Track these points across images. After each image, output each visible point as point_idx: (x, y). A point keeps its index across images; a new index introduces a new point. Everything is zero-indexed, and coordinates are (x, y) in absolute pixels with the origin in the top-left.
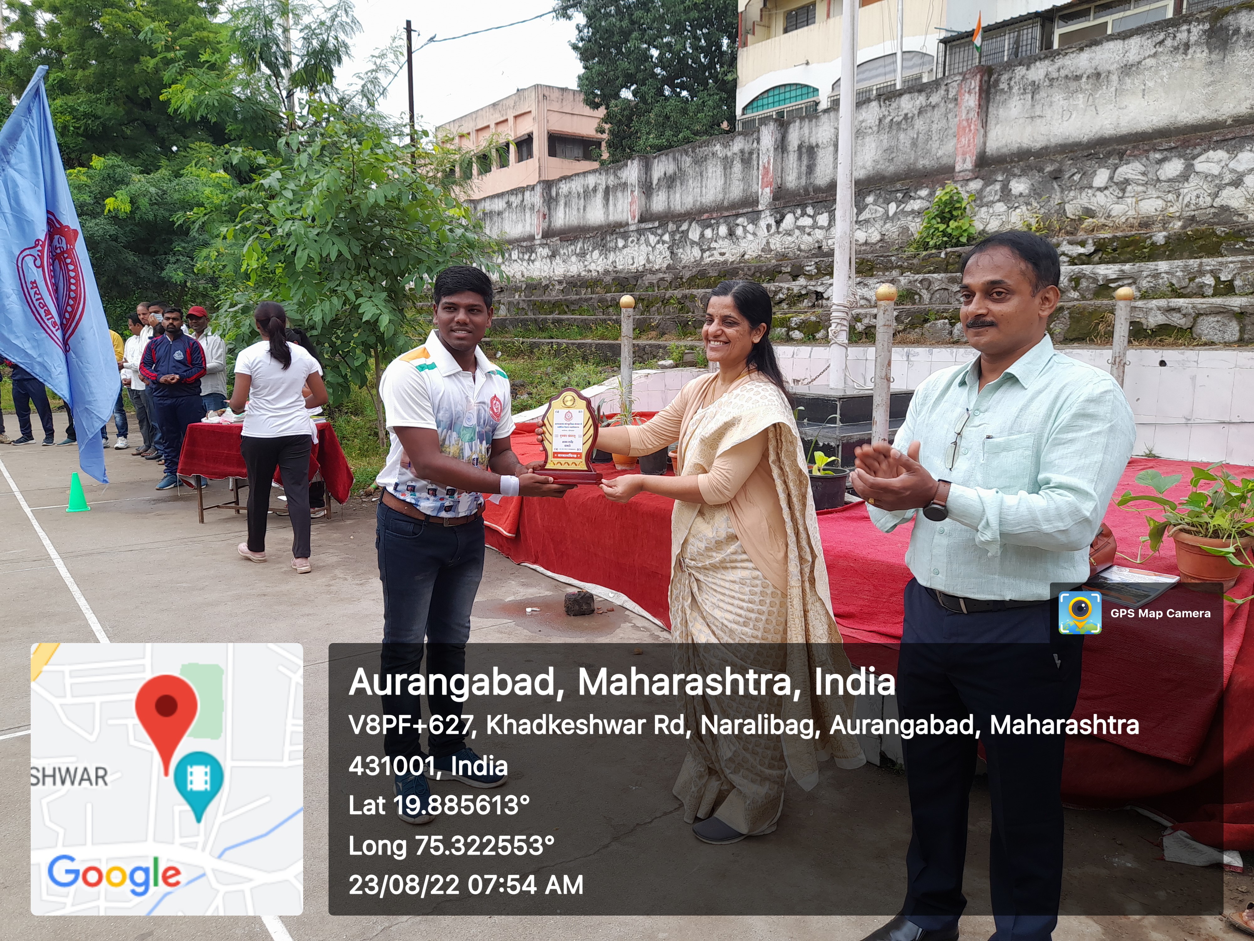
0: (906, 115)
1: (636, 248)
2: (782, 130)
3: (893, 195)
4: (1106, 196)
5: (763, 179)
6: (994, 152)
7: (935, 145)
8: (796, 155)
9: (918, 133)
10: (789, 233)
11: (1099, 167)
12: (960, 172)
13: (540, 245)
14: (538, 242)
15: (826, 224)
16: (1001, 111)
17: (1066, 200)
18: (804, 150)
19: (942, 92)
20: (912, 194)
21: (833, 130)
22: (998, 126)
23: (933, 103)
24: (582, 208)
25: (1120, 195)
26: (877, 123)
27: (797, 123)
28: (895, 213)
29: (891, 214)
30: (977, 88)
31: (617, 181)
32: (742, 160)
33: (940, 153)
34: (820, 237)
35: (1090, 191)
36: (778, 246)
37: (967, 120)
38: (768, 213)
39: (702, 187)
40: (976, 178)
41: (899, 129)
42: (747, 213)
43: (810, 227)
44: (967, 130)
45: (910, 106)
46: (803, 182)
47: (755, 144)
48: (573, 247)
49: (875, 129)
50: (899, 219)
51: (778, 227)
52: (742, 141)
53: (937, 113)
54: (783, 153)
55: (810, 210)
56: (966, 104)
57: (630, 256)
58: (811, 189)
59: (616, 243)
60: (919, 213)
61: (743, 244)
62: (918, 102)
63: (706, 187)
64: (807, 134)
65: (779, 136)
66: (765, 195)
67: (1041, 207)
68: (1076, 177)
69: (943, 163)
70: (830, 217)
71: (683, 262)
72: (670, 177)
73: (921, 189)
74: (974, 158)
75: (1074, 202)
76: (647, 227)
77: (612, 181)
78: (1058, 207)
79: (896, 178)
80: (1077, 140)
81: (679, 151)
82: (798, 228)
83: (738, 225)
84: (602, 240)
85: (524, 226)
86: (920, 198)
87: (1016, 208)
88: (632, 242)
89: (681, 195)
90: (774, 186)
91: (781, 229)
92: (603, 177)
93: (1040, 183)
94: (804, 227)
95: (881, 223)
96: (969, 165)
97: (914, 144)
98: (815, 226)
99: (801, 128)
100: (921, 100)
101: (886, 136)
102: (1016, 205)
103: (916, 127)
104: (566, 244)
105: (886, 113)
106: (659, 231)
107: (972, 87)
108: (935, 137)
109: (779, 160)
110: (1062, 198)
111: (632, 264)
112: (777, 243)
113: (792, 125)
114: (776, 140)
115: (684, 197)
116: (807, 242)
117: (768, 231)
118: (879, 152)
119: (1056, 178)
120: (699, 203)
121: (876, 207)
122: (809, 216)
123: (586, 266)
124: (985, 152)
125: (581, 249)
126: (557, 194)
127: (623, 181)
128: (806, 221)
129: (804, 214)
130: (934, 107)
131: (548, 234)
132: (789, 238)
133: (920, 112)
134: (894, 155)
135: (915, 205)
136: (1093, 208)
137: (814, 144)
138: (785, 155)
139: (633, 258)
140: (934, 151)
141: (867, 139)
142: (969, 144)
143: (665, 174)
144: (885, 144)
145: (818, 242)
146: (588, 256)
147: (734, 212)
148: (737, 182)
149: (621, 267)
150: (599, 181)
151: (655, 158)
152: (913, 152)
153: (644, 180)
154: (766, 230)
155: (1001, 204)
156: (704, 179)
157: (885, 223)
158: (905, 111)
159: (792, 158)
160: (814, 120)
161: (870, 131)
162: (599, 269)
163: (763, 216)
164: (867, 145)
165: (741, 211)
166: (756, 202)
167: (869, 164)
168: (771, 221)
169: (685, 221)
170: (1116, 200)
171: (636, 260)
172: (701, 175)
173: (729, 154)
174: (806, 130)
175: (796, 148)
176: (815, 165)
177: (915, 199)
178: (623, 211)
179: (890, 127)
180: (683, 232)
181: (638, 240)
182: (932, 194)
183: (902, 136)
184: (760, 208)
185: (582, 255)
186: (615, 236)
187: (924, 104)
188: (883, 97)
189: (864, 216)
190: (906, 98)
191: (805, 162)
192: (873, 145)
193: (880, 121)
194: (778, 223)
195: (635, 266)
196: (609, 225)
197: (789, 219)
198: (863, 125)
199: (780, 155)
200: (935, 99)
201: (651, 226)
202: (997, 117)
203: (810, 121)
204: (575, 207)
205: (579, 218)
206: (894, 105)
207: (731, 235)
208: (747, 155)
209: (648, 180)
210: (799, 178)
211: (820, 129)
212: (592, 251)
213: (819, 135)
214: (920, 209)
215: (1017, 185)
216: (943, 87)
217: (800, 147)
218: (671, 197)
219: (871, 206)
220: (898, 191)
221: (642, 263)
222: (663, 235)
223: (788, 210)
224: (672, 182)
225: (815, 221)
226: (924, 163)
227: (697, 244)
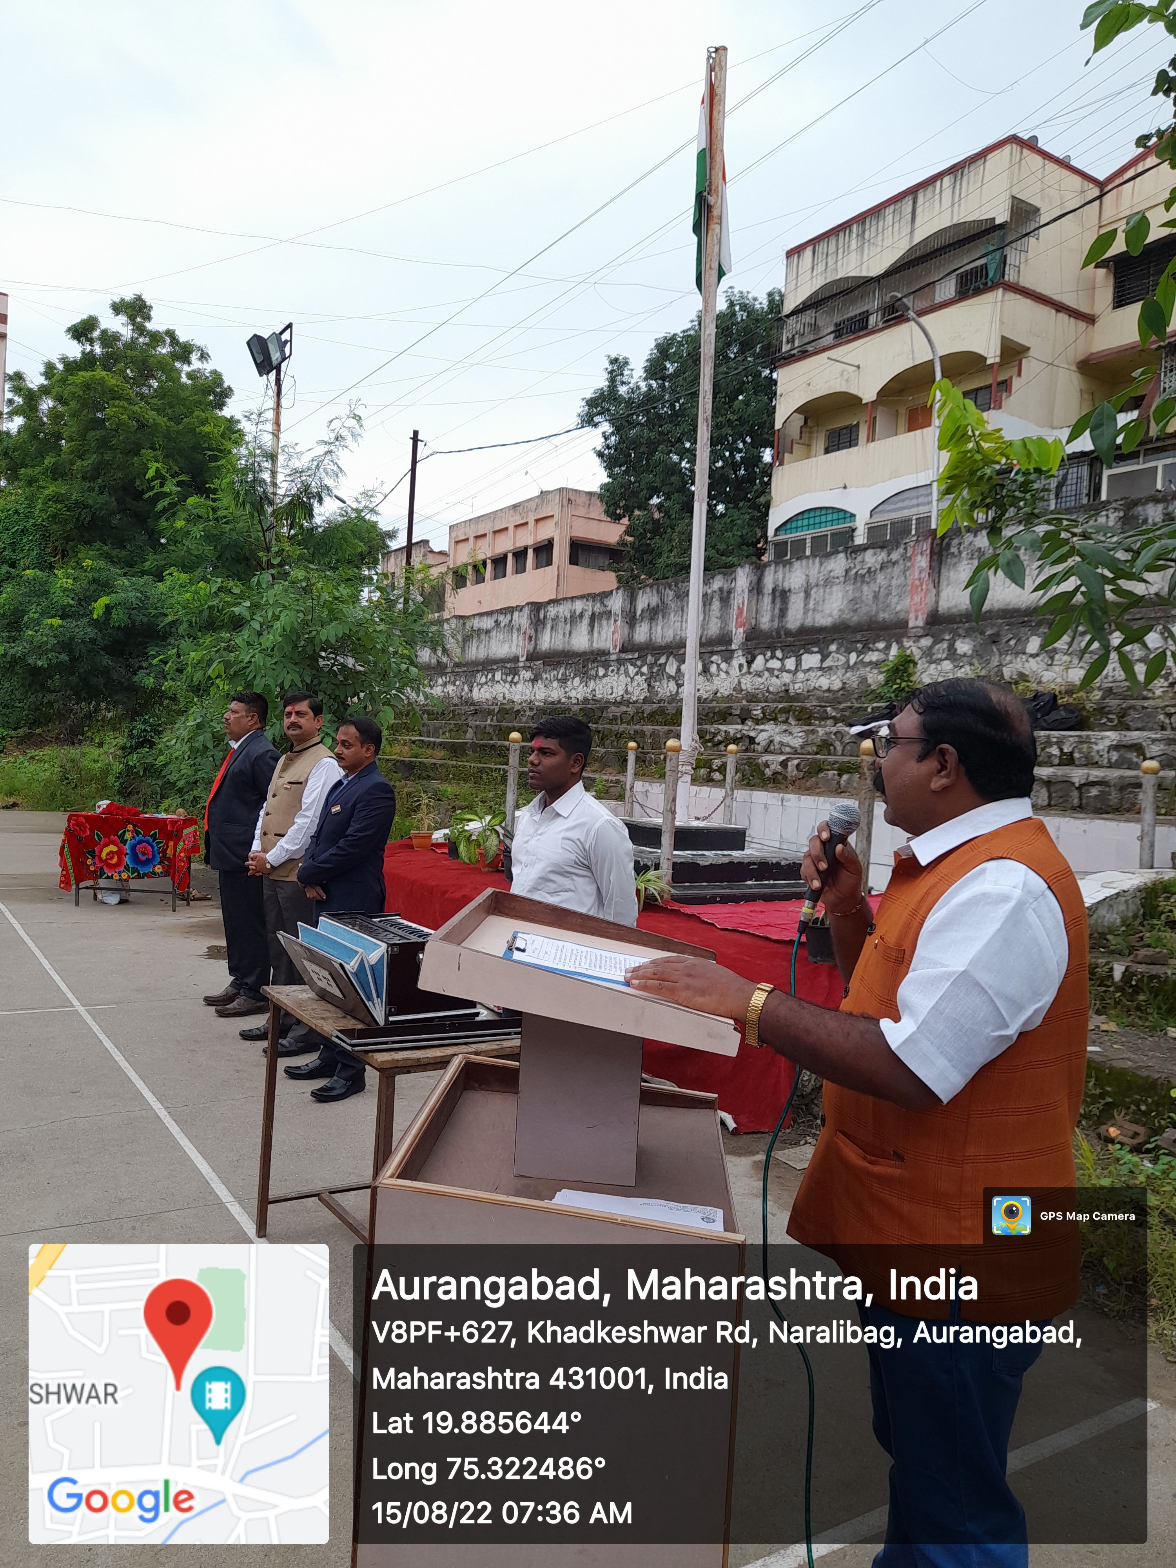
0: (870, 568)
1: (616, 678)
2: (759, 573)
3: (854, 645)
4: (1037, 662)
5: (737, 619)
6: (946, 611)
7: (895, 600)
8: (770, 597)
9: (880, 587)
10: (759, 674)
11: (1032, 635)
12: (913, 628)
13: (524, 668)
14: (521, 664)
15: (793, 668)
16: (952, 573)
17: (1004, 663)
18: (778, 594)
19: (901, 550)
20: (871, 646)
21: (804, 577)
22: (949, 587)
23: (893, 560)
24: (568, 633)
25: (1049, 663)
26: (844, 574)
27: (773, 567)
28: (856, 663)
29: (852, 663)
30: (928, 551)
31: (603, 609)
32: (721, 599)
33: (898, 608)
34: (788, 681)
35: (1024, 657)
36: (748, 686)
37: (920, 579)
38: (740, 653)
39: (682, 621)
40: (927, 635)
41: (863, 582)
42: (722, 651)
43: (779, 670)
44: (920, 589)
45: (873, 561)
46: (776, 624)
47: (733, 585)
48: (555, 672)
49: (842, 579)
50: (858, 669)
51: (749, 667)
52: (722, 580)
53: (897, 570)
54: (758, 594)
55: (779, 654)
56: (918, 565)
57: (610, 685)
58: (782, 633)
59: (597, 671)
60: (876, 665)
61: (717, 681)
62: (880, 558)
63: (686, 622)
64: (781, 579)
65: (755, 579)
66: (739, 635)
67: (983, 668)
68: (1012, 642)
69: (901, 617)
70: (797, 661)
71: (660, 695)
72: (653, 608)
73: (879, 641)
74: (925, 616)
75: (1010, 665)
76: (627, 657)
77: (598, 608)
78: (996, 669)
79: (859, 628)
80: (1016, 606)
81: (662, 584)
82: (768, 669)
83: (712, 662)
84: (584, 667)
85: (510, 647)
86: (877, 650)
87: (962, 667)
88: (613, 671)
89: (662, 629)
90: (747, 626)
91: (752, 670)
92: (590, 604)
93: (981, 644)
94: (773, 669)
95: (843, 671)
96: (920, 623)
97: (876, 596)
98: (782, 669)
99: (776, 572)
100: (882, 556)
101: (851, 587)
102: (961, 664)
103: (878, 581)
104: (549, 668)
105: (852, 565)
106: (639, 663)
107: (924, 549)
108: (894, 593)
109: (754, 602)
110: (1000, 661)
111: (611, 694)
112: (748, 683)
113: (767, 569)
114: (751, 582)
115: (665, 630)
116: (775, 684)
117: (740, 671)
118: (845, 602)
119: (994, 642)
120: (678, 637)
121: (838, 655)
122: (778, 659)
123: (566, 693)
124: (938, 611)
125: (562, 675)
126: (545, 617)
127: (609, 609)
128: (775, 664)
129: (773, 657)
130: (894, 564)
131: (532, 657)
132: (759, 679)
133: (882, 568)
134: (858, 606)
135: (873, 656)
136: (1027, 673)
137: (787, 589)
138: (760, 597)
139: (612, 688)
140: (893, 605)
141: (835, 588)
142: (921, 602)
143: (649, 605)
144: (851, 595)
145: (785, 685)
146: (569, 683)
147: (709, 649)
148: (715, 620)
149: (600, 696)
150: (586, 608)
151: (640, 589)
152: (874, 606)
153: (628, 610)
154: (738, 670)
155: (947, 662)
156: (685, 614)
157: (846, 672)
158: (869, 565)
159: (767, 600)
160: (788, 566)
161: (837, 581)
162: (579, 696)
163: (736, 655)
164: (834, 594)
165: (715, 649)
166: (730, 642)
167: (835, 613)
168: (743, 661)
169: (664, 654)
170: (1045, 666)
171: (614, 690)
172: (683, 611)
173: (709, 591)
174: (780, 575)
175: (771, 591)
176: (787, 609)
177: (873, 651)
178: (606, 640)
179: (855, 579)
180: (660, 665)
181: (618, 670)
182: (888, 647)
183: (865, 588)
184: (734, 647)
185: (563, 681)
186: (596, 665)
187: (885, 560)
188: (850, 550)
189: (828, 663)
190: (870, 552)
191: (778, 606)
192: (840, 595)
193: (847, 571)
194: (750, 663)
195: (613, 696)
196: (592, 652)
197: (760, 660)
198: (832, 574)
199: (755, 597)
200: (895, 556)
201: (631, 657)
202: (948, 578)
203: (784, 566)
204: (561, 632)
205: (564, 643)
206: (859, 559)
207: (705, 672)
208: (725, 594)
209: (632, 610)
210: (772, 620)
211: (793, 575)
212: (573, 678)
213: (791, 581)
214: (877, 661)
215: (962, 645)
216: (903, 546)
217: (774, 590)
218: (653, 629)
219: (833, 654)
220: (858, 642)
221: (621, 693)
222: (642, 666)
223: (759, 651)
224: (655, 614)
225: (783, 664)
226: (883, 616)
227: (674, 678)
